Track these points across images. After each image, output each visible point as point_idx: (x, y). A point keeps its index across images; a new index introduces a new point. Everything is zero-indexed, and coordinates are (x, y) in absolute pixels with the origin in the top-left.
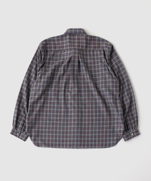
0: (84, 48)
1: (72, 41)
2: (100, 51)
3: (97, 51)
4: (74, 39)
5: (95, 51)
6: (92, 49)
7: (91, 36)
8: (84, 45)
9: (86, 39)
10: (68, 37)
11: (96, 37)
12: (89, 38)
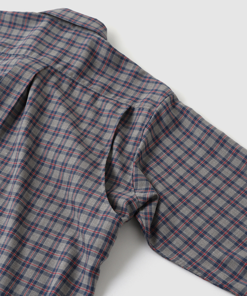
0: (69, 73)
1: (48, 39)
2: (118, 105)
3: (106, 101)
4: (58, 38)
5: (101, 98)
6: (96, 88)
7: (112, 50)
8: (77, 64)
9: (93, 53)
10: (43, 24)
11: (127, 60)
12: (103, 52)
